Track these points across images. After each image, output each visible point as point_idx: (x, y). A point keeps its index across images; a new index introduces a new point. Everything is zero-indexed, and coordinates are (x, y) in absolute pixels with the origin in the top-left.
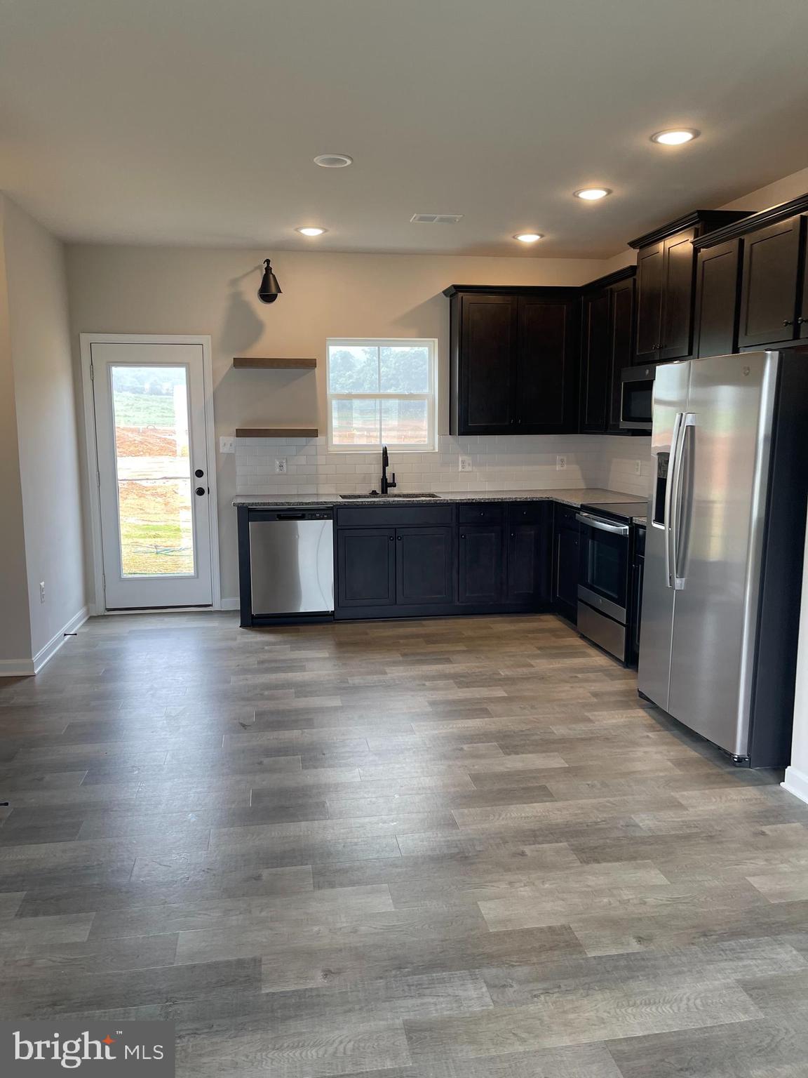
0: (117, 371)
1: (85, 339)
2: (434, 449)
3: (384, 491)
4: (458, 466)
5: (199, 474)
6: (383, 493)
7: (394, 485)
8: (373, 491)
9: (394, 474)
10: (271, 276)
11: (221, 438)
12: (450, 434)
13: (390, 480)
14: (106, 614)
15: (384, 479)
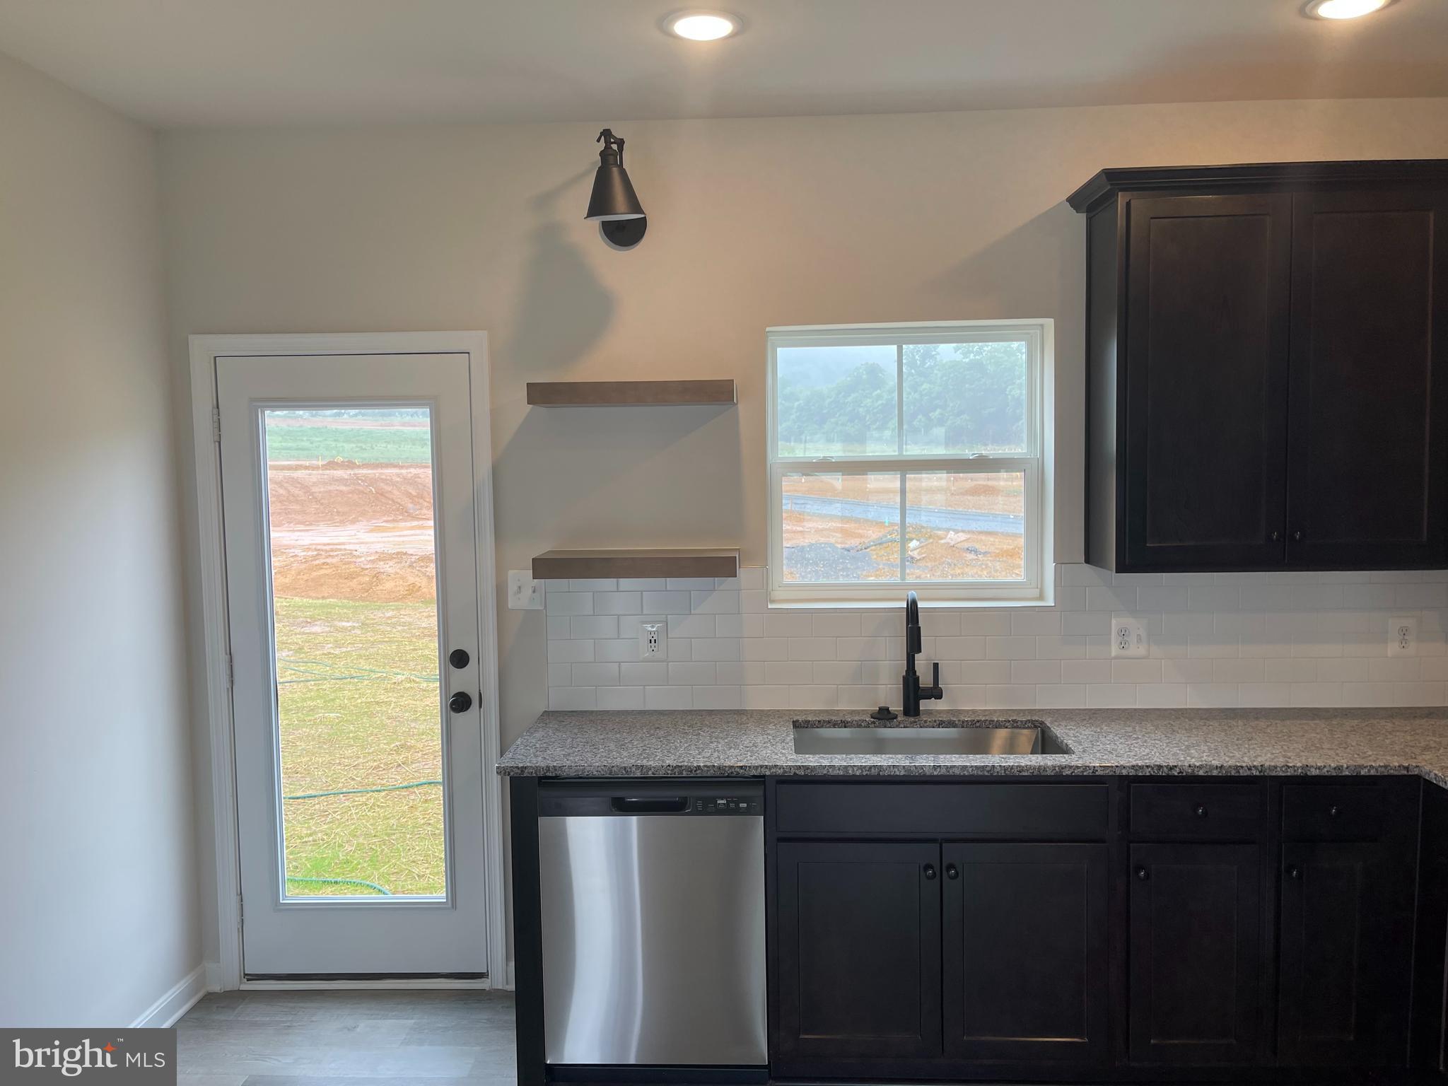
0: (275, 422)
1: (201, 348)
2: (1041, 597)
3: (911, 709)
4: (1109, 643)
5: (459, 659)
6: (907, 712)
7: (936, 693)
8: (881, 709)
9: (936, 666)
10: (615, 170)
11: (511, 573)
12: (1087, 561)
13: (925, 680)
14: (243, 987)
15: (910, 679)
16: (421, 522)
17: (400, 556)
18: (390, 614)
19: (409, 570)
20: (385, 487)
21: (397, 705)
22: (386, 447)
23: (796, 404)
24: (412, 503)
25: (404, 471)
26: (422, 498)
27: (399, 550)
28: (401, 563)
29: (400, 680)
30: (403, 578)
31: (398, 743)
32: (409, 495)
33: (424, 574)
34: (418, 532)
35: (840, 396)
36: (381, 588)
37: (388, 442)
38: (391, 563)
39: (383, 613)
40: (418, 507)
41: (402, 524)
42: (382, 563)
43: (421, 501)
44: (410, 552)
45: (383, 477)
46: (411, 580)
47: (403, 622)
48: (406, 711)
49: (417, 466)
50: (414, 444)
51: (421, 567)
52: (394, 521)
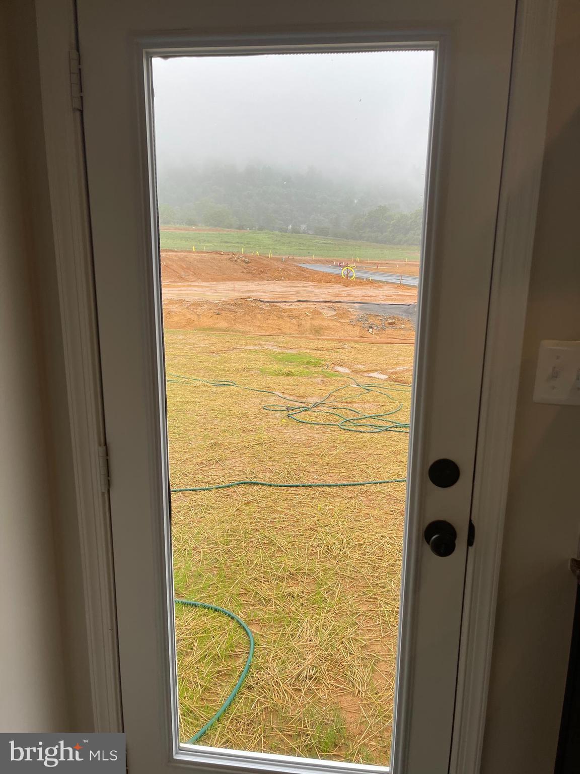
16: (189, 283)
17: (181, 302)
18: (181, 337)
19: (187, 310)
20: (170, 262)
21: (200, 405)
22: (167, 241)
23: (392, 222)
24: (184, 272)
25: (179, 254)
26: (189, 269)
27: (180, 299)
28: (182, 306)
29: (198, 385)
30: (184, 315)
31: (212, 441)
32: (183, 268)
33: (196, 313)
34: (189, 288)
35: (418, 218)
36: (172, 320)
37: (168, 239)
38: (176, 306)
39: (177, 336)
40: (187, 274)
41: (180, 284)
42: (171, 306)
43: (189, 271)
44: (187, 300)
45: (168, 257)
46: (189, 316)
47: (190, 343)
48: (208, 410)
49: (185, 251)
50: (182, 240)
51: (193, 309)
52: (174, 282)
